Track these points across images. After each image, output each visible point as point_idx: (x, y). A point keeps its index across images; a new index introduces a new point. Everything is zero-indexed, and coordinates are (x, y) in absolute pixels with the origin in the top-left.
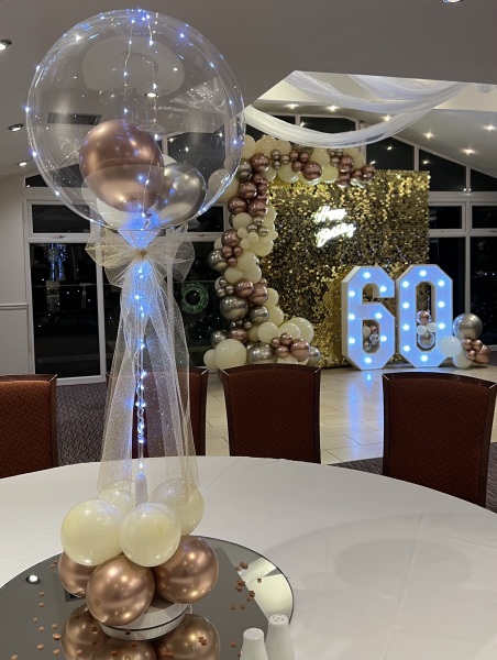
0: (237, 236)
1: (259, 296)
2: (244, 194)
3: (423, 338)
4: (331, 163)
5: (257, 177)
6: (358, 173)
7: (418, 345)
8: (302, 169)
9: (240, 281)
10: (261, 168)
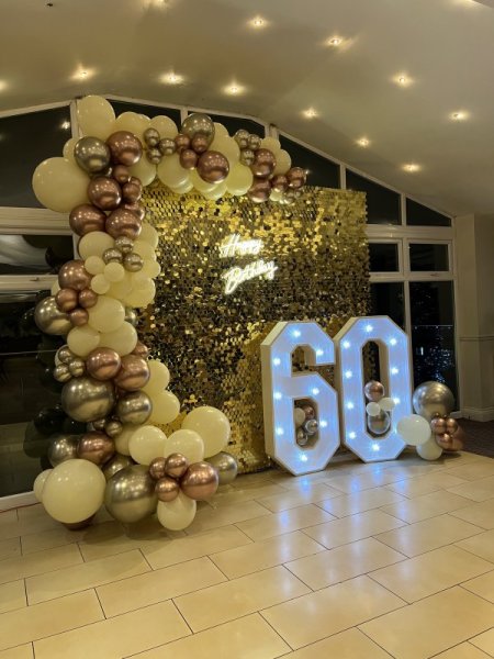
0: (86, 272)
1: (132, 376)
2: (98, 200)
3: (374, 420)
4: (242, 160)
5: (121, 171)
6: (282, 180)
7: (368, 431)
8: (198, 164)
9: (94, 352)
10: (127, 156)
